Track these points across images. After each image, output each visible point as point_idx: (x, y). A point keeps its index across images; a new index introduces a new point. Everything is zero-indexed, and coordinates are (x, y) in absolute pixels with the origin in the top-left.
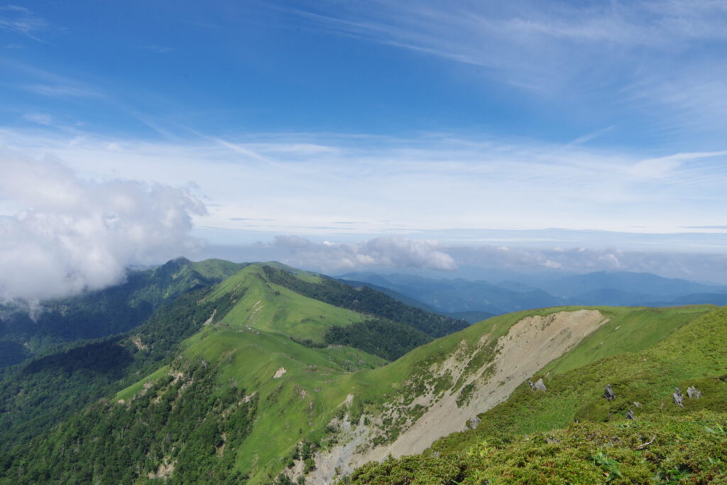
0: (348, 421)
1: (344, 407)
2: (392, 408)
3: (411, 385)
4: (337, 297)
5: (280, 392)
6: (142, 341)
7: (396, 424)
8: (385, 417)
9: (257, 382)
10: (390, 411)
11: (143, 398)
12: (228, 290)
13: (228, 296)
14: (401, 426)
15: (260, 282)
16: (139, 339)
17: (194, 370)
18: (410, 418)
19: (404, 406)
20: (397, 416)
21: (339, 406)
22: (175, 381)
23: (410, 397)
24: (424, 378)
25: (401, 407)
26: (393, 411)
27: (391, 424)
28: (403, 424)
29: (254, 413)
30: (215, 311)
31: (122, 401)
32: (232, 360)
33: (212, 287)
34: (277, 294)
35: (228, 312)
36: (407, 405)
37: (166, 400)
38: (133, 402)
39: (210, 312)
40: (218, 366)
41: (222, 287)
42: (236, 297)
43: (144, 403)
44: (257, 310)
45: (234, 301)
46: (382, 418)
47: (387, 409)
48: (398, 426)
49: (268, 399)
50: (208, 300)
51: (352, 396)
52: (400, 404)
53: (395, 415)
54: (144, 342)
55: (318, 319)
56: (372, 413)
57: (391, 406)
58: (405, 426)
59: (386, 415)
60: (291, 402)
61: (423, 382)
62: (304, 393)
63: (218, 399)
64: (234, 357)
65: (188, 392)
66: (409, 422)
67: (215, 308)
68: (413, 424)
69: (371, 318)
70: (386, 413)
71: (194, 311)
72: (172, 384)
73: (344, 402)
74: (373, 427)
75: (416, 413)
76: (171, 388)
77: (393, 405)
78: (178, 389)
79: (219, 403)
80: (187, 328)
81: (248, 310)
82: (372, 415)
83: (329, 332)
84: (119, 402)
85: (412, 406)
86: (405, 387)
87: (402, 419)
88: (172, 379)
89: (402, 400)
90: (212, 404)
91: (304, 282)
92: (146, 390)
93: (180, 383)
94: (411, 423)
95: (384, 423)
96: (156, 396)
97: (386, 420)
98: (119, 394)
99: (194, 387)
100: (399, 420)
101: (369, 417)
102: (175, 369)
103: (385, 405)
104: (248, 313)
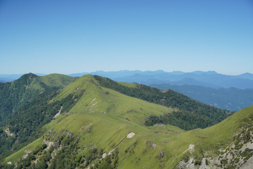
0: (192, 163)
1: (188, 152)
2: (226, 152)
3: (240, 135)
4: (148, 97)
5: (135, 146)
6: (10, 130)
7: (231, 163)
8: (221, 159)
9: (112, 144)
10: (225, 154)
11: (26, 160)
12: (70, 92)
13: (70, 96)
14: (236, 164)
15: (94, 85)
16: (8, 129)
17: (62, 139)
18: (242, 158)
19: (236, 150)
20: (232, 157)
21: (184, 153)
22: (48, 148)
23: (240, 143)
24: (249, 130)
25: (233, 151)
26: (227, 154)
27: (227, 163)
28: (237, 162)
29: (116, 162)
30: (62, 107)
31: (10, 163)
32: (90, 131)
33: (57, 92)
34: (107, 93)
35: (72, 107)
36: (238, 149)
37: (43, 160)
38: (19, 163)
39: (58, 108)
40: (80, 135)
41: (65, 91)
42: (76, 97)
43: (27, 163)
44: (94, 105)
45: (76, 100)
46: (219, 159)
47: (223, 153)
48: (233, 164)
49: (126, 152)
50: (55, 100)
51: (193, 145)
52: (232, 149)
53: (230, 157)
54: (12, 131)
55: (139, 110)
56: (211, 156)
57: (224, 151)
58: (239, 164)
59: (222, 157)
60: (145, 152)
61: (249, 133)
62: (154, 145)
63: (83, 158)
64: (91, 128)
65: (60, 154)
66: (242, 161)
67: (61, 105)
68: (245, 162)
69: (176, 110)
70: (222, 156)
71: (46, 108)
72: (46, 149)
73: (188, 150)
74: (213, 166)
75: (247, 155)
76: (45, 152)
77: (227, 150)
78: (51, 152)
79: (84, 160)
80: (42, 120)
81: (86, 105)
82: (211, 158)
83: (148, 119)
84: (8, 163)
85: (243, 149)
86: (235, 137)
87: (235, 160)
88: (45, 147)
89: (234, 146)
90: (79, 161)
91: (124, 87)
92: (27, 155)
93: (52, 149)
94: (243, 162)
95: (221, 163)
96: (35, 159)
97: (223, 160)
98: (7, 158)
99: (63, 151)
100: (233, 160)
101: (209, 159)
102: (46, 140)
103: (220, 150)
104: (87, 107)
